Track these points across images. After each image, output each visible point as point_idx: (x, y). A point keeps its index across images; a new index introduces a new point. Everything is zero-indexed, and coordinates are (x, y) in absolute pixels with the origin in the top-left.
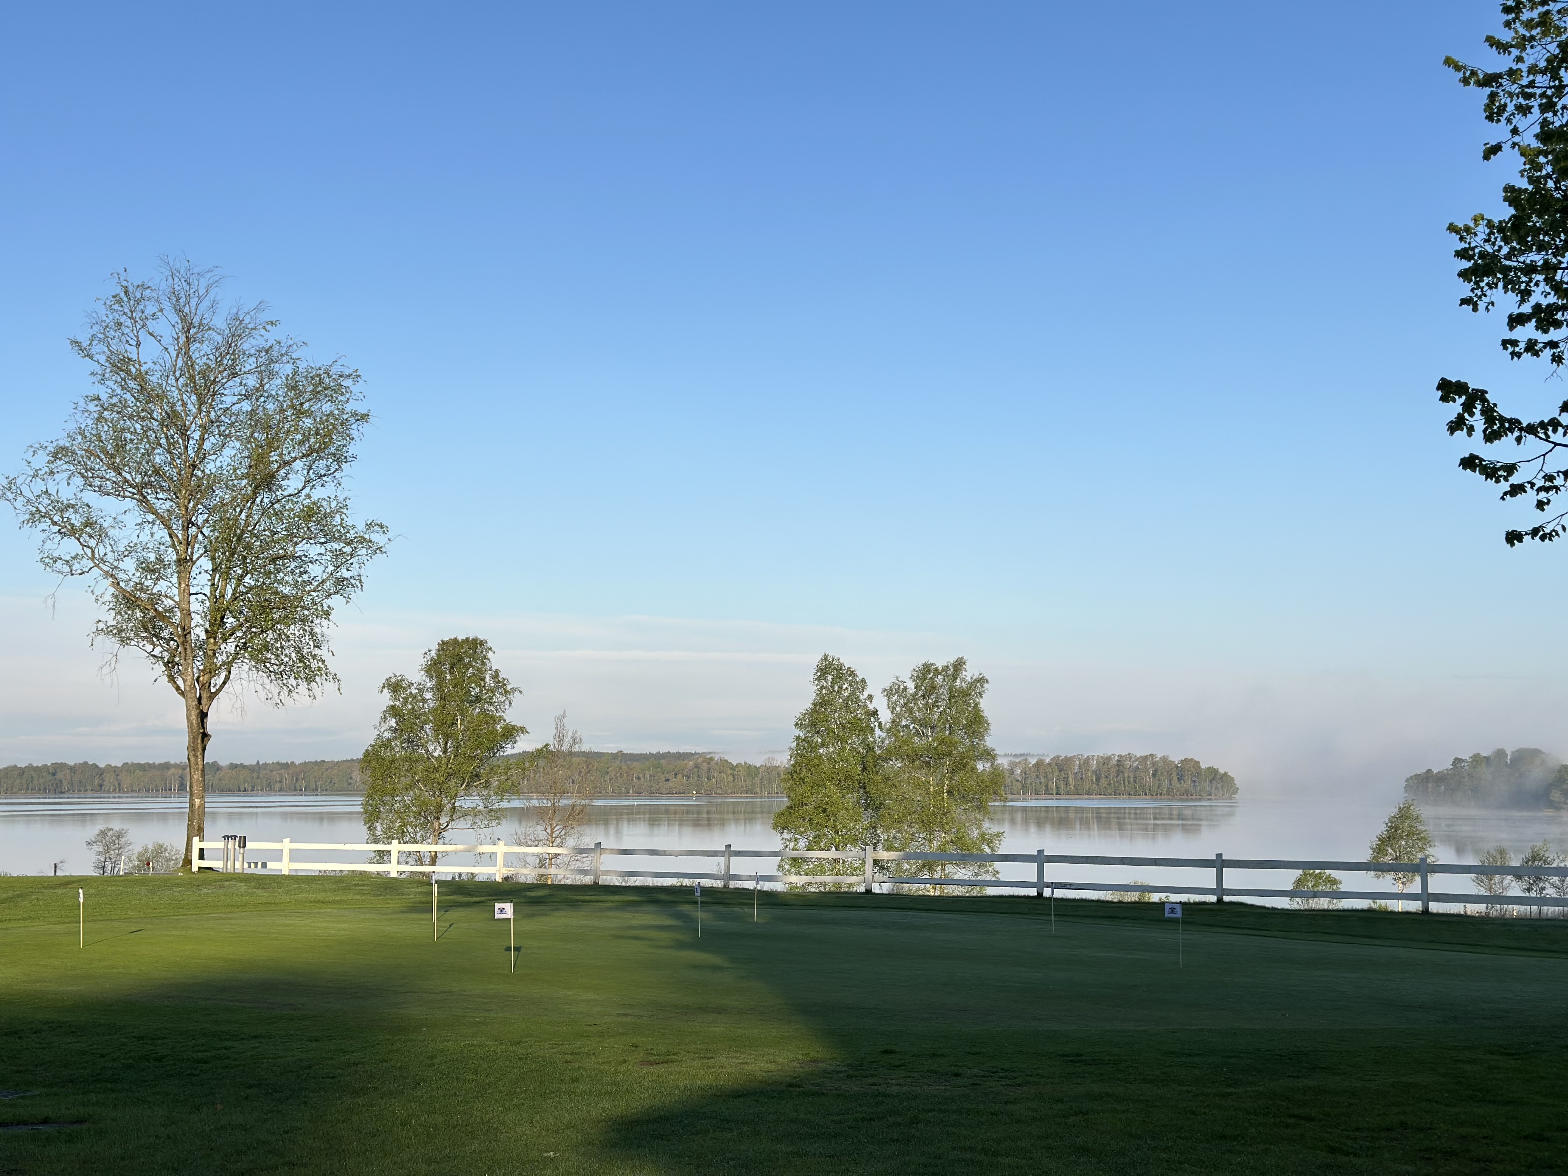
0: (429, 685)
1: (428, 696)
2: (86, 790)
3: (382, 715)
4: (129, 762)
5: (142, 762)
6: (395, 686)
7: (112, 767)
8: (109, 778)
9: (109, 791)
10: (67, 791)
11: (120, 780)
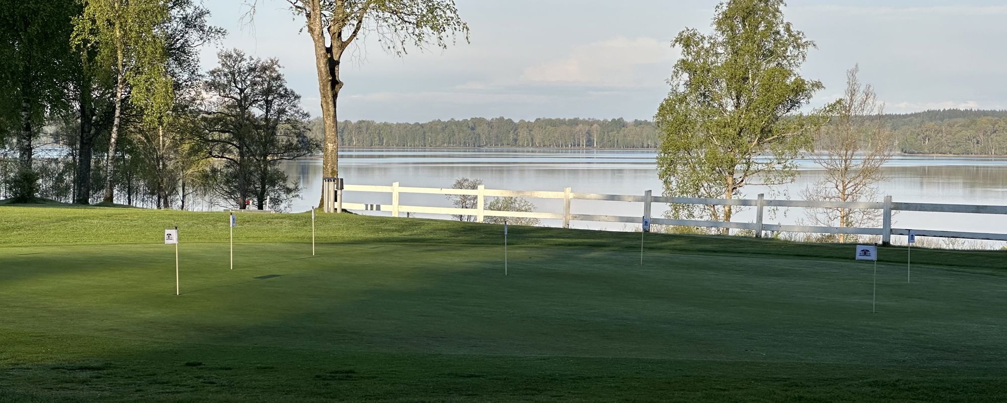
0: (720, 39)
1: (720, 50)
2: (502, 145)
3: (673, 69)
4: (541, 117)
5: (553, 118)
6: (687, 41)
7: (526, 123)
8: (523, 133)
9: (523, 146)
10: (485, 145)
11: (533, 135)
